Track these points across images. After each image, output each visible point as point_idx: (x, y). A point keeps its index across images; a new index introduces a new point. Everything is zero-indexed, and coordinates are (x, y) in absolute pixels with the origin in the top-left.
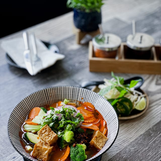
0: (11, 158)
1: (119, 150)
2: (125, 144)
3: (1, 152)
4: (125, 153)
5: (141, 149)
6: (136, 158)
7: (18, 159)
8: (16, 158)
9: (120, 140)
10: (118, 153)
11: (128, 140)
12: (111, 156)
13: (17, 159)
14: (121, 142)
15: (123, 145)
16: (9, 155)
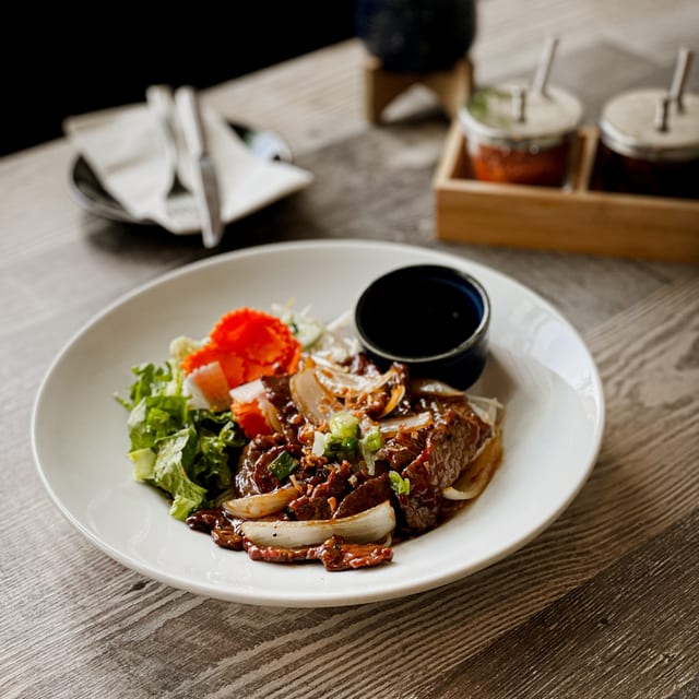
0: (128, 585)
1: (598, 567)
2: (624, 543)
3: (86, 563)
4: (622, 582)
5: (693, 565)
6: (673, 605)
7: (154, 593)
8: (148, 586)
9: (602, 527)
10: (589, 581)
11: (637, 528)
12: (560, 593)
13: (153, 590)
14: (604, 538)
15: (615, 547)
16: (117, 576)
